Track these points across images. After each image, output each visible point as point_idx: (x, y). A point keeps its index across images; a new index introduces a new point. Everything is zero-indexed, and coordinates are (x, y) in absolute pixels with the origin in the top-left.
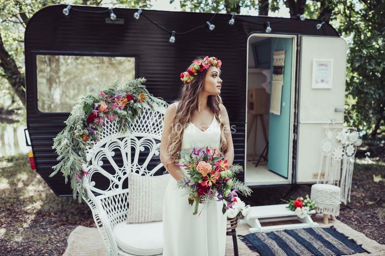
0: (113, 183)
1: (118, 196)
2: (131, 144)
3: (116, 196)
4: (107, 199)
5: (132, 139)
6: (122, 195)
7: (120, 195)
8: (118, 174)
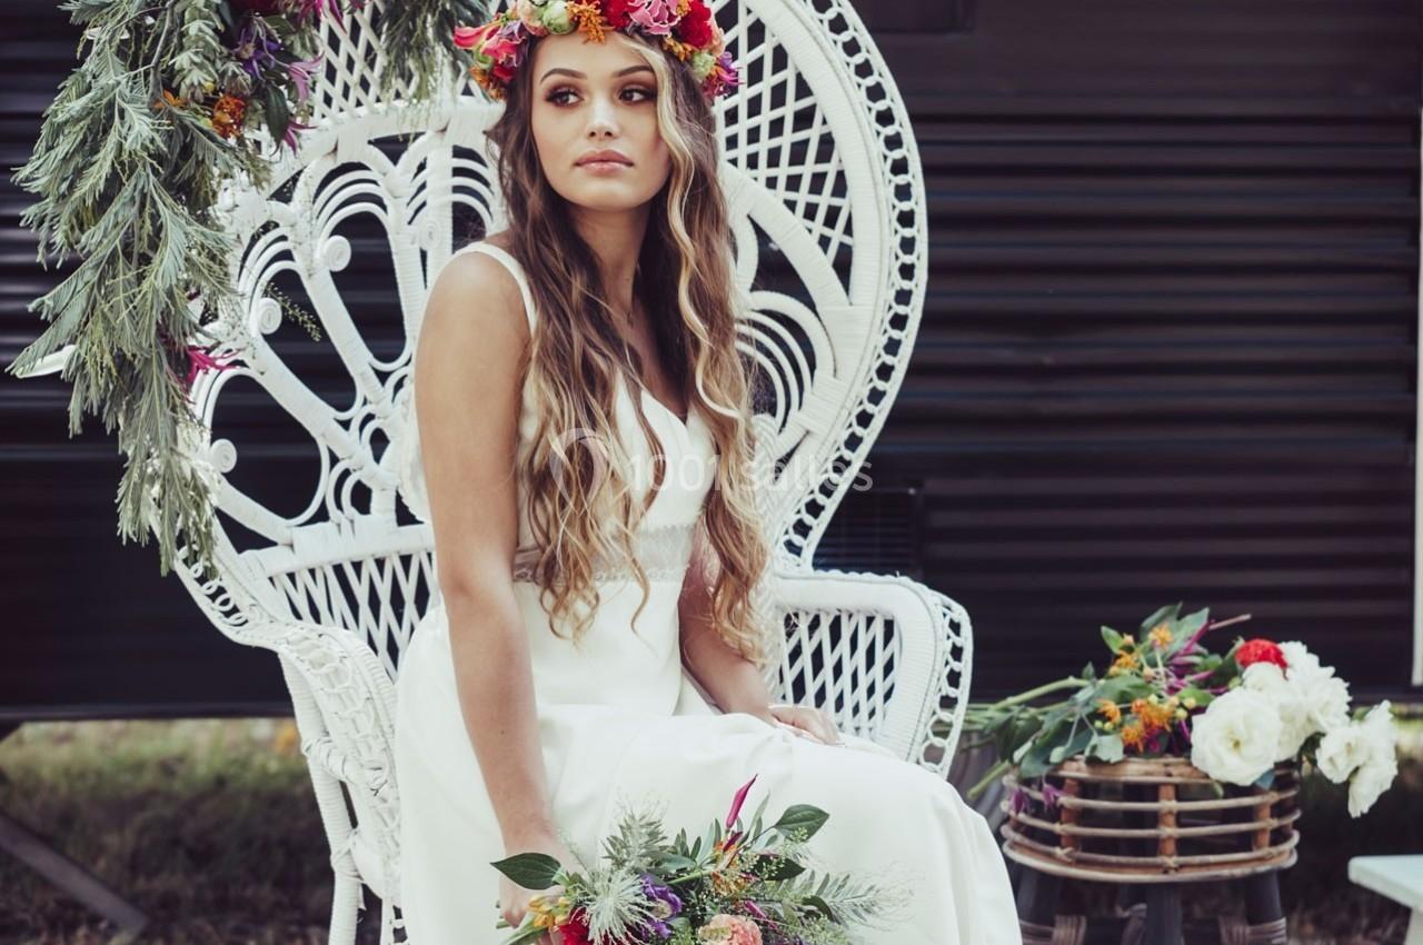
0: (339, 469)
1: (370, 568)
2: (457, 189)
3: (357, 566)
4: (304, 578)
5: (459, 152)
6: (394, 563)
7: (380, 563)
8: (368, 409)
